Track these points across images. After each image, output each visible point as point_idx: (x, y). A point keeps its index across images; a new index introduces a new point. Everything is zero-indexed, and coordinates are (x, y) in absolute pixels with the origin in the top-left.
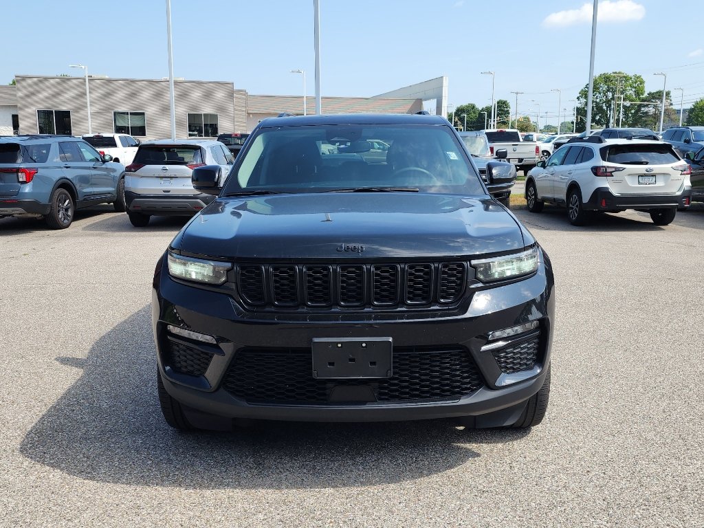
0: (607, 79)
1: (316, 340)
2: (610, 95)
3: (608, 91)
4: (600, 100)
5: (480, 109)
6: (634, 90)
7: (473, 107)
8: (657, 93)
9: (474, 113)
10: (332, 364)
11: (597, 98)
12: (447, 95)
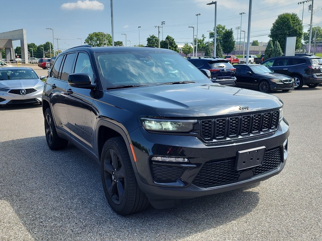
0: (96, 35)
1: (240, 152)
2: (98, 42)
3: (97, 40)
4: (95, 44)
5: (38, 46)
6: (108, 40)
7: (34, 45)
8: (117, 42)
9: (35, 48)
10: (244, 162)
11: (93, 43)
12: (26, 38)
